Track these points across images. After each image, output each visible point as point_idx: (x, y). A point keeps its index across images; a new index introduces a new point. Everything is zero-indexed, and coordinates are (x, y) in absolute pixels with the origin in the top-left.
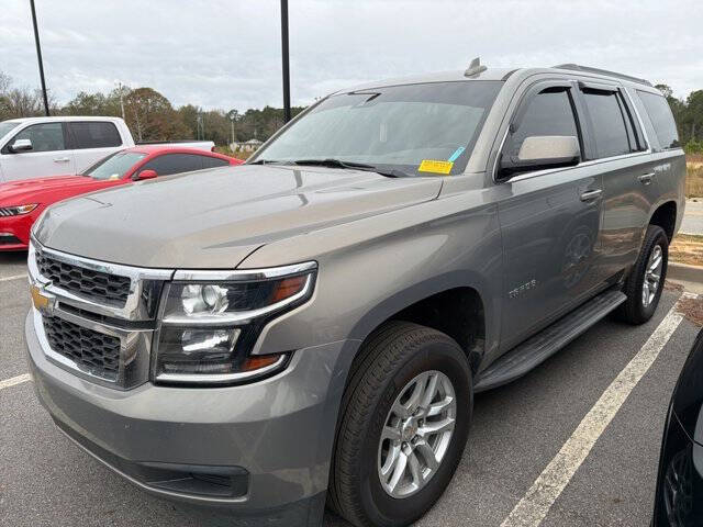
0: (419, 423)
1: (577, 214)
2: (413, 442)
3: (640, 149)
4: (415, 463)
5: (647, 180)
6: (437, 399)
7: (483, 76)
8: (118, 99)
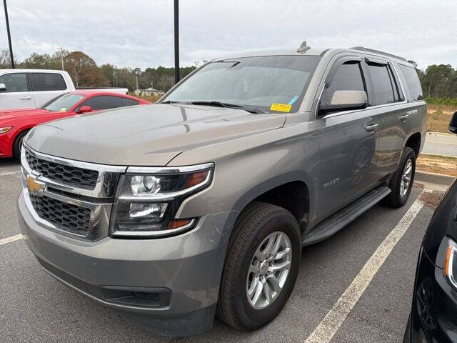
0: (270, 264)
1: (362, 139)
2: (266, 275)
3: (400, 100)
4: (267, 288)
5: (404, 119)
6: (281, 249)
7: (308, 53)
8: (60, 58)
